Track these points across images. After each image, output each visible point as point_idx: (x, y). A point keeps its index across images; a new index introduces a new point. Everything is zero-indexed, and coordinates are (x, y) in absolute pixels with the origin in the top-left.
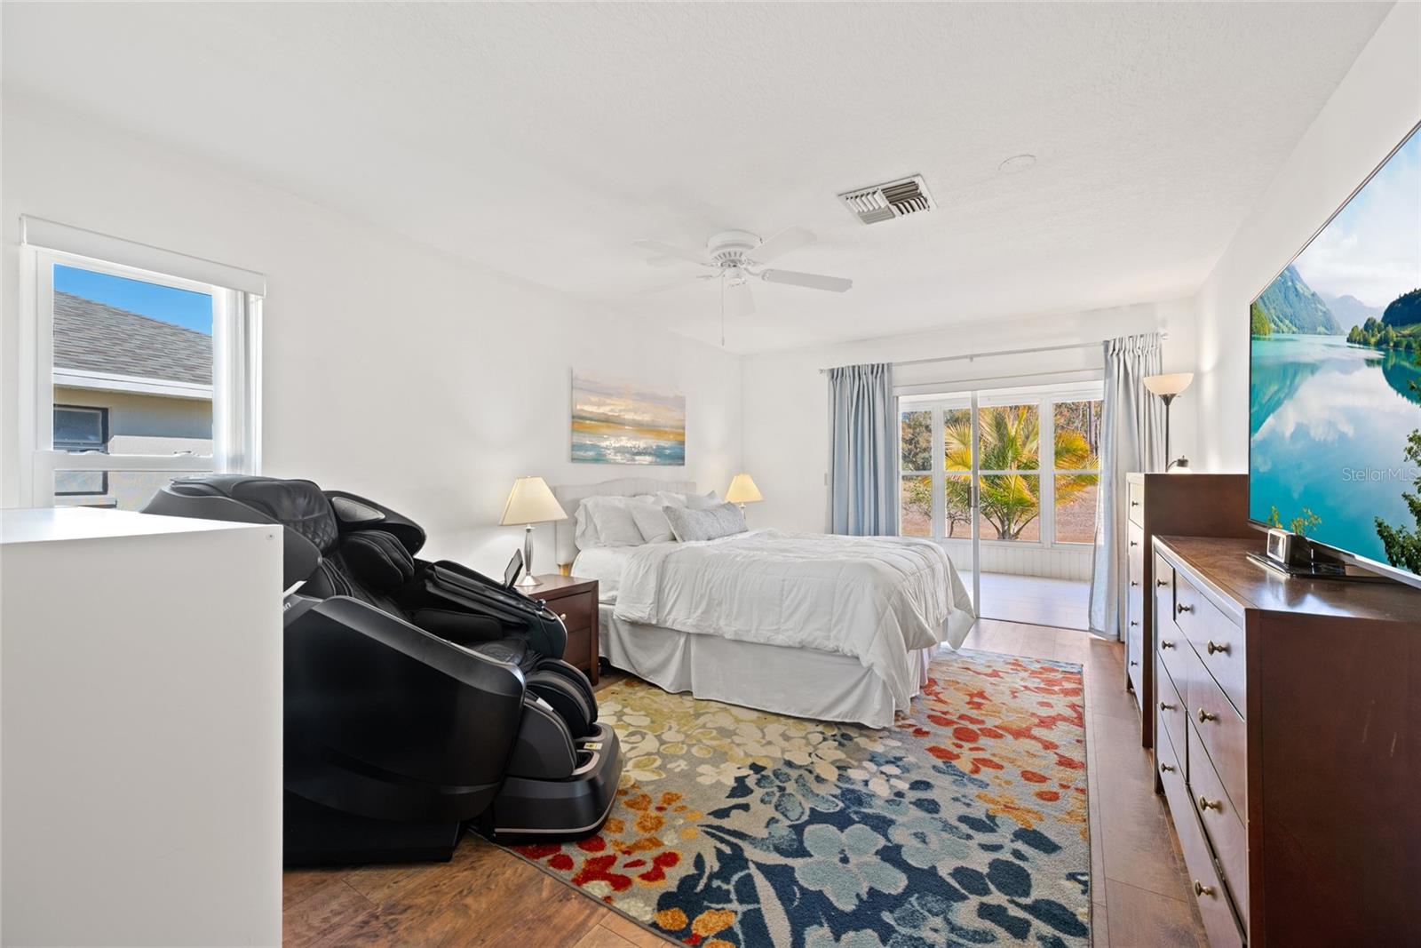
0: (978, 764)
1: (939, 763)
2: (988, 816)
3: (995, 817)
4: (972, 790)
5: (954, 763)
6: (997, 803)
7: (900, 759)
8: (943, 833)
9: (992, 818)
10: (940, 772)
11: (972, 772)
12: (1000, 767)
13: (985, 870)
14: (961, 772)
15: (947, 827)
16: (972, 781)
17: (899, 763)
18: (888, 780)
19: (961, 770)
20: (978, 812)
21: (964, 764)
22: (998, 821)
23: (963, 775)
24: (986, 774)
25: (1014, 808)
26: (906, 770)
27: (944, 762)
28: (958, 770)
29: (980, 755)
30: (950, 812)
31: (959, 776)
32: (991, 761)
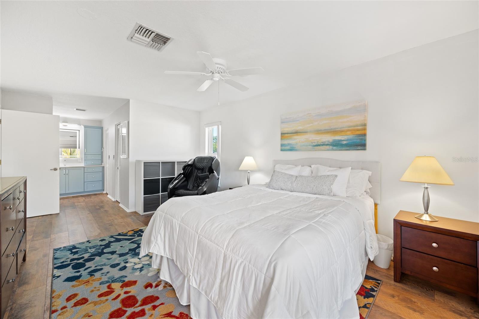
0: (111, 291)
1: (126, 280)
2: (93, 275)
3: (91, 276)
4: (105, 279)
5: (121, 284)
6: (92, 281)
7: (141, 271)
8: (104, 263)
9: (91, 275)
10: (122, 276)
11: (110, 285)
12: (100, 296)
13: (86, 264)
14: (114, 282)
15: (105, 265)
16: (107, 282)
17: (139, 270)
18: (135, 263)
19: (115, 283)
20: (97, 275)
21: (116, 286)
22: (89, 276)
23: (113, 282)
24: (104, 289)
25: (85, 283)
26: (134, 269)
27: (124, 281)
28: (117, 282)
29: (113, 295)
30: (106, 269)
31: (114, 280)
32: (106, 296)
